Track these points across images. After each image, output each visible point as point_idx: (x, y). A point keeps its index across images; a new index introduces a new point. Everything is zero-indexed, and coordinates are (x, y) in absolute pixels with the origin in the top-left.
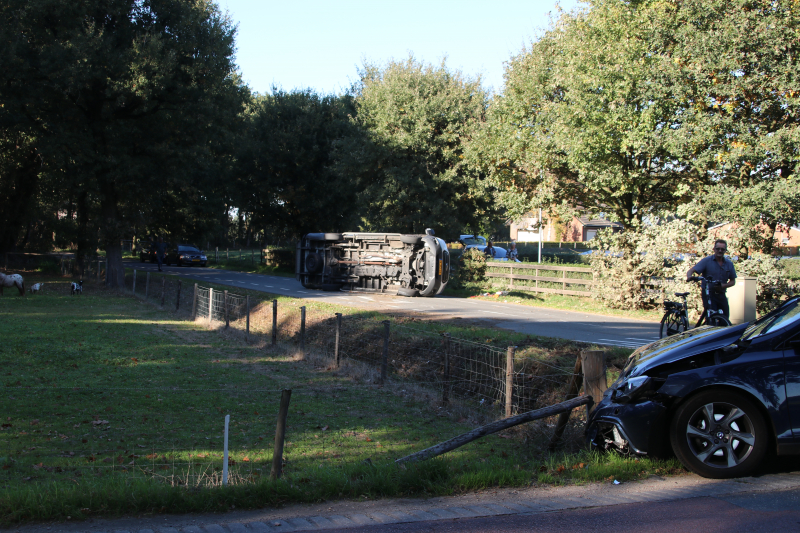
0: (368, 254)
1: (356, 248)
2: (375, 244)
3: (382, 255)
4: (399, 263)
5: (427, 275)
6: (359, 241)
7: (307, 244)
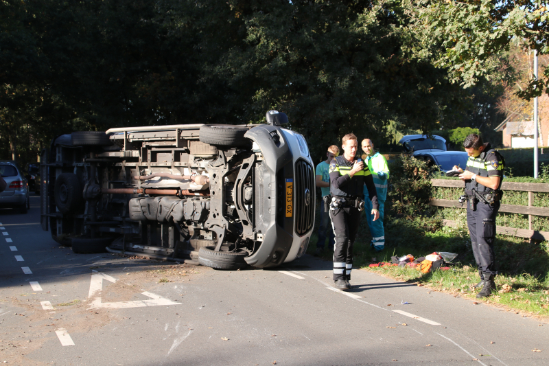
0: (155, 171)
1: (136, 160)
2: (166, 149)
3: (176, 173)
4: (205, 192)
5: (259, 217)
6: (137, 145)
7: (59, 156)
